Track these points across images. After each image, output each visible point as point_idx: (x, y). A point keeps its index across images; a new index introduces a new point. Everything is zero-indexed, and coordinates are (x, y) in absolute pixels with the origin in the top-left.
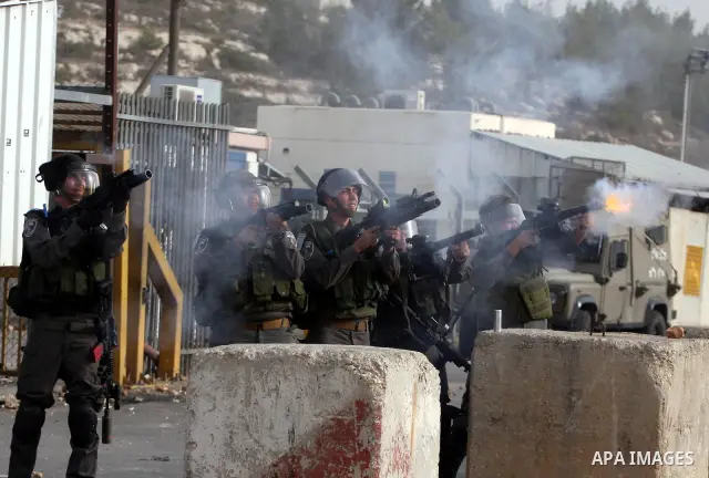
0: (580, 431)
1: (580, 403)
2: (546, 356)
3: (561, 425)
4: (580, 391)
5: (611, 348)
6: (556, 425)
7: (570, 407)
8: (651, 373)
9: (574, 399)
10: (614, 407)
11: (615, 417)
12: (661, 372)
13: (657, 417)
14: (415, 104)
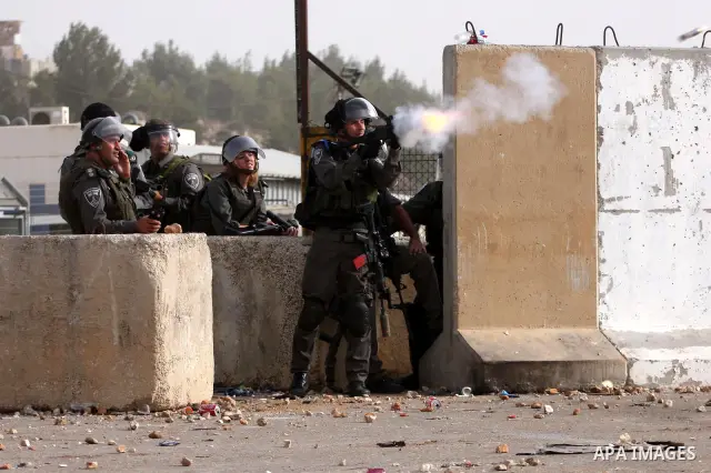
0: (83, 323)
1: (80, 296)
2: (46, 255)
3: (65, 319)
4: (79, 285)
5: (106, 242)
6: (59, 319)
7: (72, 301)
8: (145, 264)
9: (75, 293)
10: (113, 298)
11: (114, 308)
12: (155, 262)
13: (153, 304)
14: (59, 119)
